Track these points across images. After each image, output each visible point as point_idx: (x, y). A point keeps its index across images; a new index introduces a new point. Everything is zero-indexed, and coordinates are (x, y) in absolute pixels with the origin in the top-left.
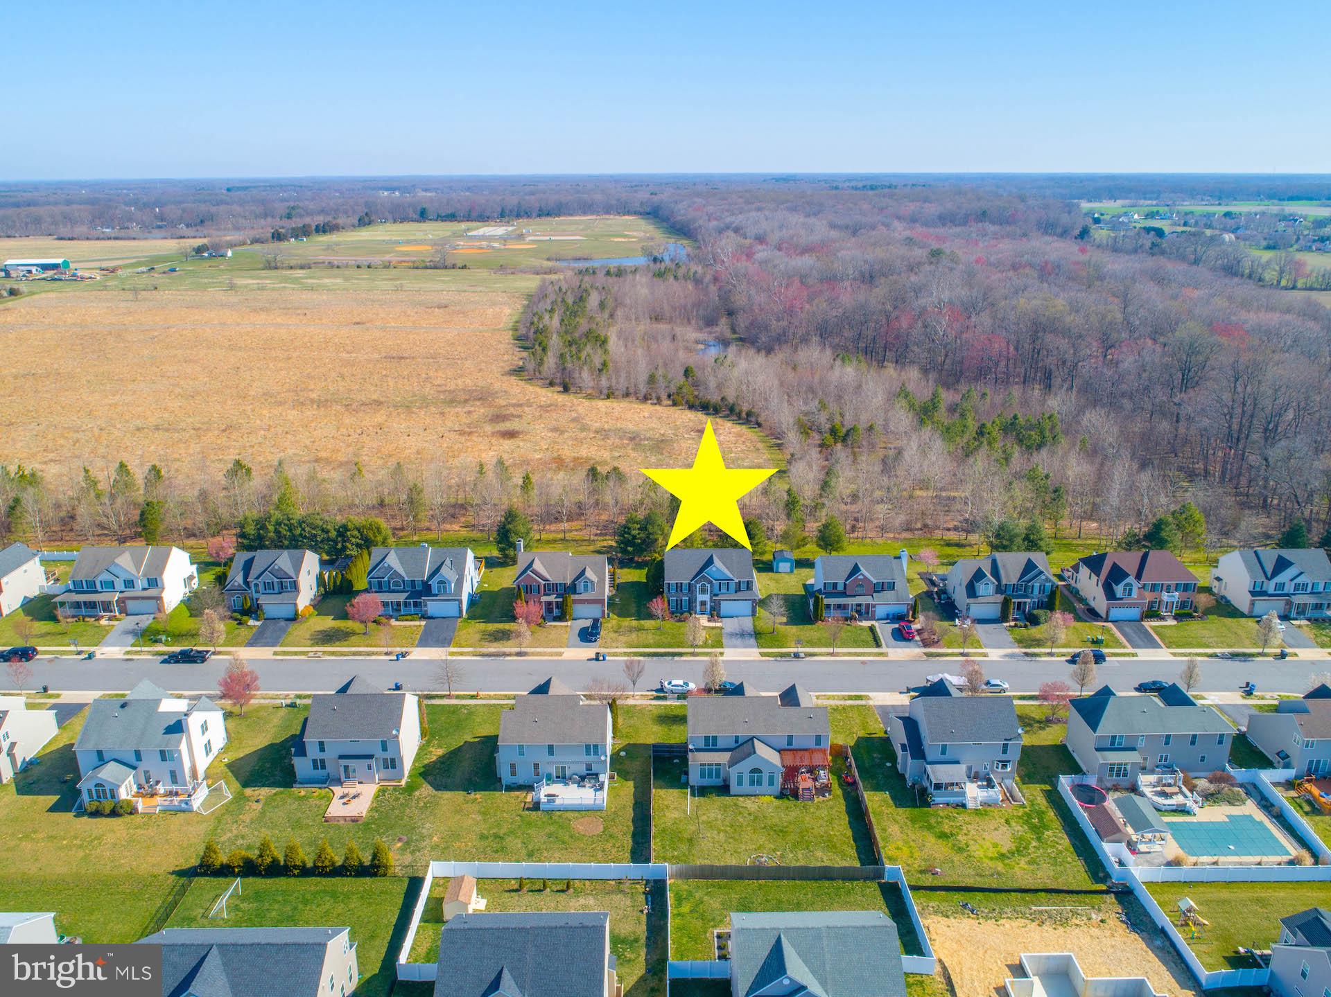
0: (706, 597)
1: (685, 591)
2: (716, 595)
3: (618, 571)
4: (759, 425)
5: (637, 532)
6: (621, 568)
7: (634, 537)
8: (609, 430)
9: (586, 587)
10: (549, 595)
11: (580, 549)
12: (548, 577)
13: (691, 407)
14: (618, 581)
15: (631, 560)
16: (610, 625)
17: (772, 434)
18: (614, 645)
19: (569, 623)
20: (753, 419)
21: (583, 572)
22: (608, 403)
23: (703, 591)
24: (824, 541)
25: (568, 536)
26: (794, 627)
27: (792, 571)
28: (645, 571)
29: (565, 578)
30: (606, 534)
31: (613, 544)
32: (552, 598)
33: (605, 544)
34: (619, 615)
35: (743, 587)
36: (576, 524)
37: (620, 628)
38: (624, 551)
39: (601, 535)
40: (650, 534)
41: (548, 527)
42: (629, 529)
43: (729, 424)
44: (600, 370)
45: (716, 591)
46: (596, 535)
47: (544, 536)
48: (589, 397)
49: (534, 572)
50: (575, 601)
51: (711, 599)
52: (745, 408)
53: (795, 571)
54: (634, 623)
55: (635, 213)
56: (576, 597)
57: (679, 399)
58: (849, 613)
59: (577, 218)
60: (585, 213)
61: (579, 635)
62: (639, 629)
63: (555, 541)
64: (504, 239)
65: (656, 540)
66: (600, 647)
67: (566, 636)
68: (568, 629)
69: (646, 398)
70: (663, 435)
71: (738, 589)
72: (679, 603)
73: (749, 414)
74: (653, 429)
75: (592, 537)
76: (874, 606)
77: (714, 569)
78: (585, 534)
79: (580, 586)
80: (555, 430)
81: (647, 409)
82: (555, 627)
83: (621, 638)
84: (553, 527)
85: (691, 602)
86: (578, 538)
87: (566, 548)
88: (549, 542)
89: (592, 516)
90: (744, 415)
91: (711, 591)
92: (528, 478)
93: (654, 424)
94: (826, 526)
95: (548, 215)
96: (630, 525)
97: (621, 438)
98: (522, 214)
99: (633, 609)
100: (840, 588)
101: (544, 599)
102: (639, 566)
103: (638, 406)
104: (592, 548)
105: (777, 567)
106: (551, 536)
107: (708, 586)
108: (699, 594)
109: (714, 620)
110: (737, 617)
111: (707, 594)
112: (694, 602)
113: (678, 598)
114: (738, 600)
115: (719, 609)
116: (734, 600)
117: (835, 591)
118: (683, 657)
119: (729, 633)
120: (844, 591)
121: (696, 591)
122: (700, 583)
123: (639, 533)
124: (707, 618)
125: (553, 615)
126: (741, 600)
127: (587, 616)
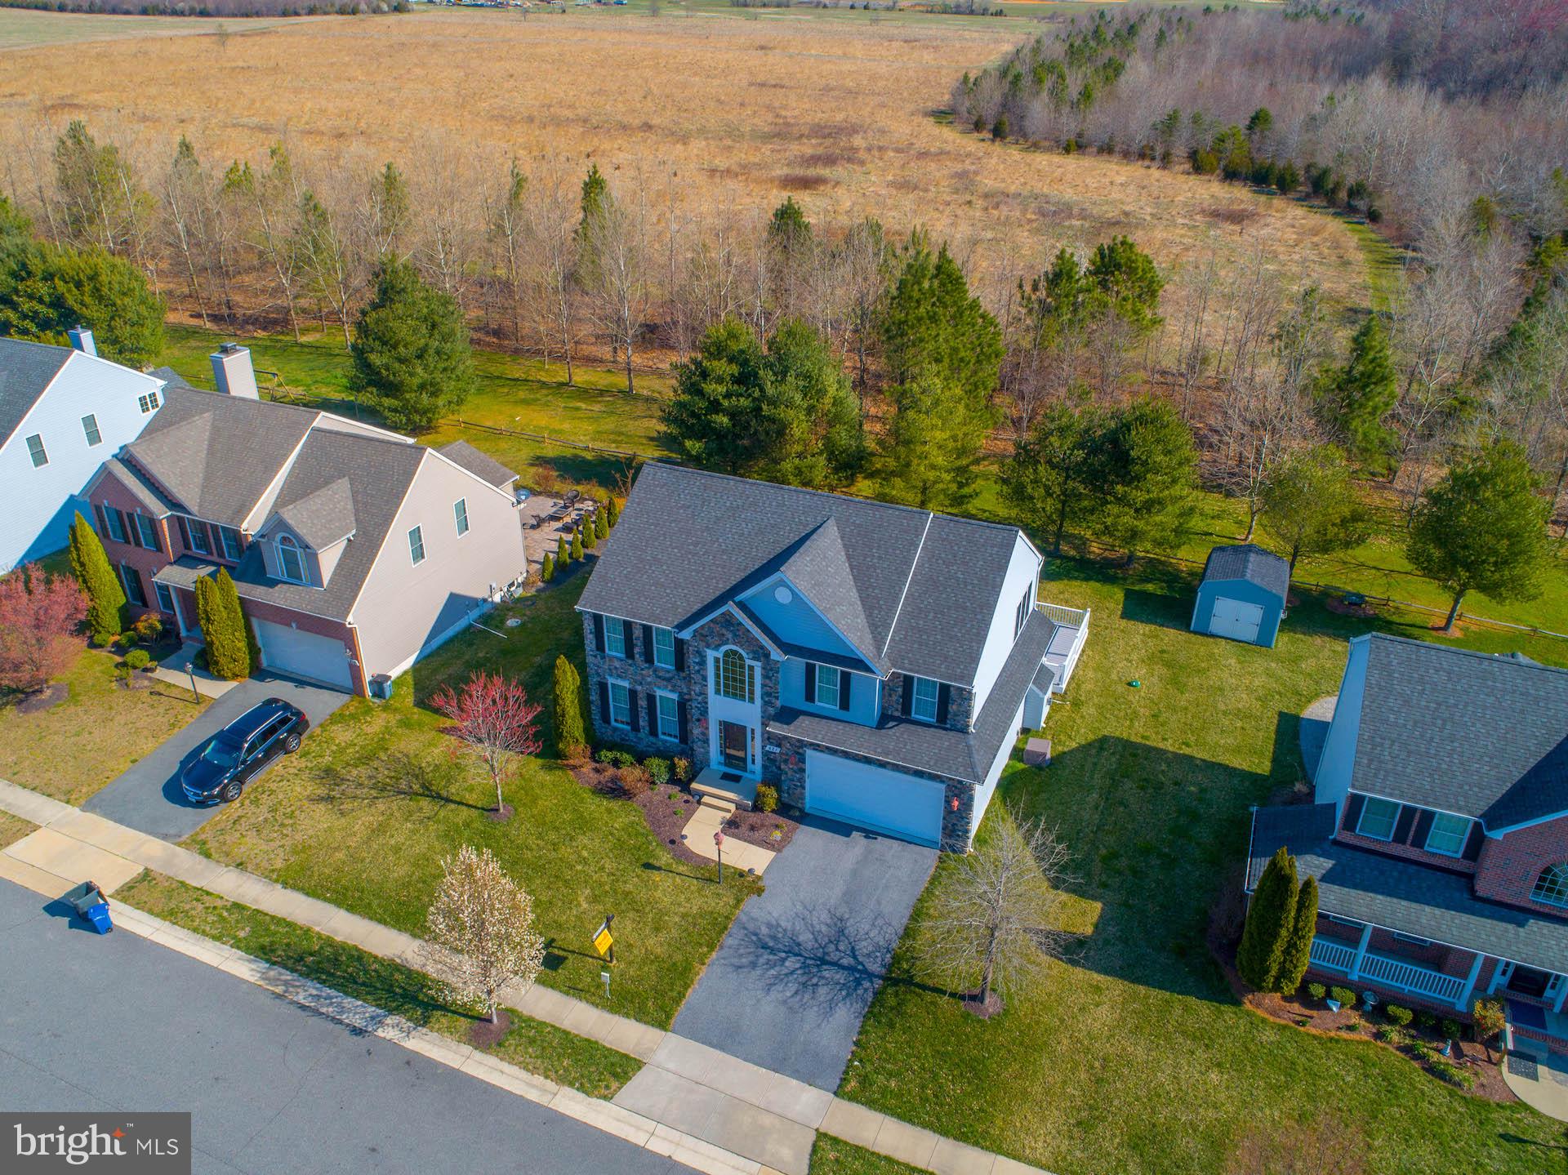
0: (748, 715)
1: (664, 663)
2: (787, 715)
4: (1374, 217)
9: (292, 560)
13: (1230, 177)
17: (1399, 239)
18: (247, 845)
20: (1362, 204)
23: (734, 684)
24: (1440, 541)
26: (1115, 988)
27: (1263, 641)
32: (192, 578)
35: (924, 706)
37: (365, 759)
45: (791, 697)
49: (139, 466)
50: (255, 609)
51: (767, 726)
52: (1351, 177)
53: (1282, 642)
56: (258, 594)
58: (1459, 995)
66: (192, 842)
68: (194, 713)
71: (899, 711)
72: (642, 709)
73: (1356, 191)
77: (784, 595)
82: (158, 693)
83: (314, 814)
90: (1343, 195)
91: (768, 694)
94: (1467, 485)
100: (1445, 845)
101: (167, 575)
105: (1208, 613)
107: (751, 668)
108: (718, 692)
109: (752, 828)
110: (870, 834)
111: (752, 700)
112: (698, 720)
113: (639, 688)
114: (883, 765)
115: (802, 780)
116: (867, 761)
117: (1407, 851)
118: (425, 1030)
119: (764, 930)
120: (1464, 866)
121: (705, 678)
122: (720, 646)
123: (728, 396)
124: (732, 807)
125: (201, 642)
126: (896, 768)
127: (312, 681)
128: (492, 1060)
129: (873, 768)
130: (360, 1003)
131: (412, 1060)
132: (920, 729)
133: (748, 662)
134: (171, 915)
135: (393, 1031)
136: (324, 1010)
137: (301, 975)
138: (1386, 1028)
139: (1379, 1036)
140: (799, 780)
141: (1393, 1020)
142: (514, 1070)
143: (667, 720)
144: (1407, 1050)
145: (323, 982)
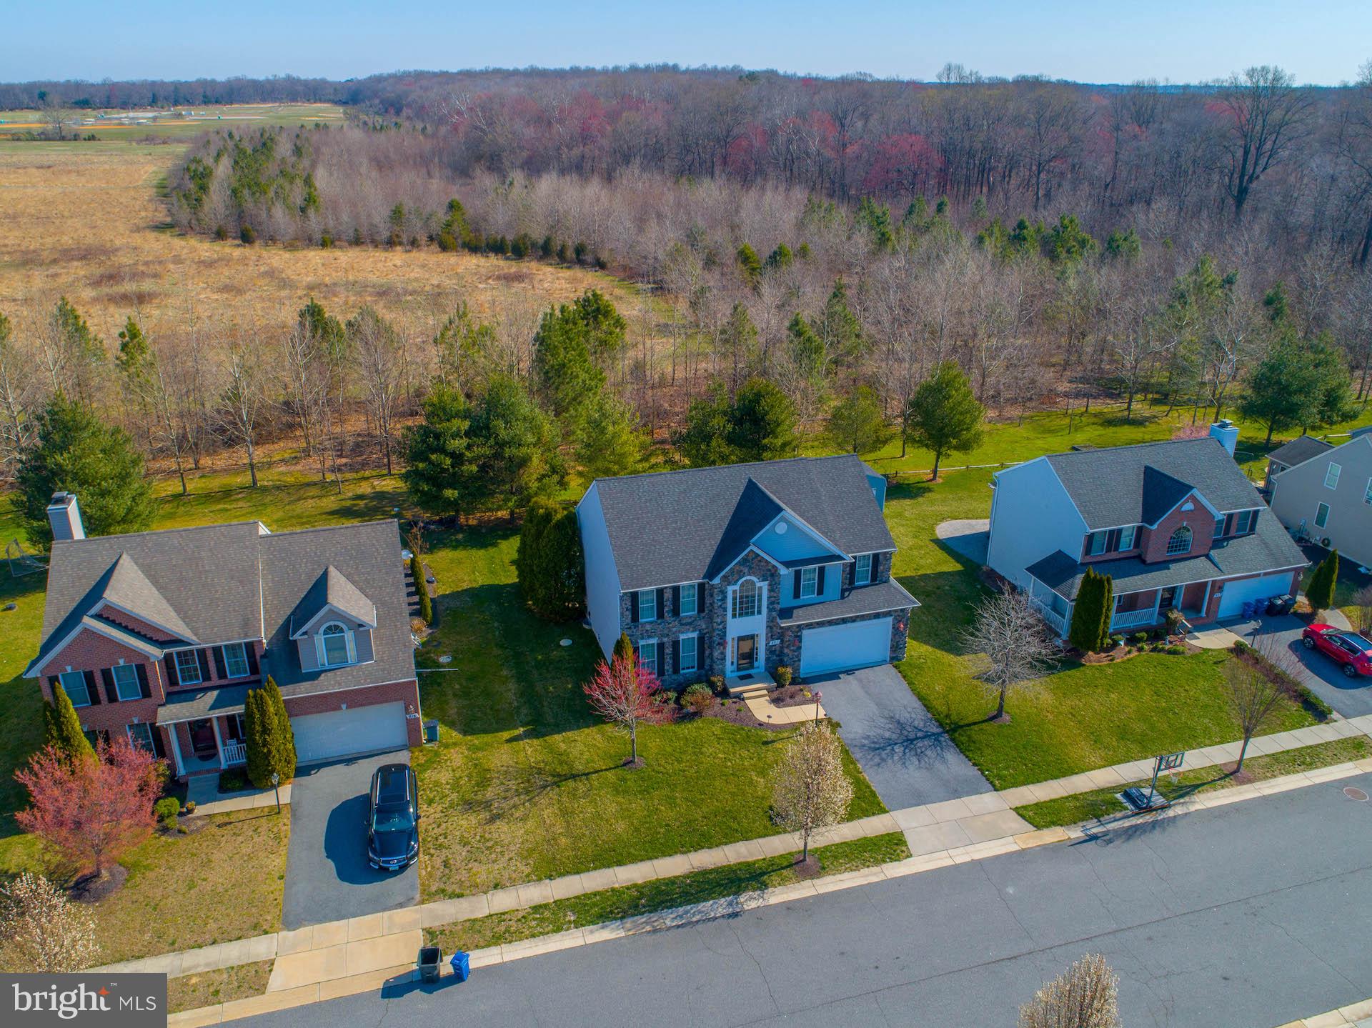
0: (756, 624)
1: (688, 612)
2: (786, 613)
3: (424, 560)
4: (603, 266)
5: (465, 442)
6: (431, 550)
7: (457, 458)
8: (335, 284)
9: (336, 647)
10: (188, 695)
11: (299, 508)
12: (176, 626)
13: (474, 249)
14: (432, 592)
15: (450, 524)
16: (444, 776)
18: (482, 872)
19: (285, 794)
20: (589, 258)
21: (317, 594)
22: (325, 253)
23: (746, 606)
25: (265, 478)
28: (509, 548)
29: (248, 623)
30: (364, 465)
31: (389, 485)
32: (201, 708)
33: (365, 488)
34: (468, 728)
35: (863, 574)
36: (280, 450)
37: (483, 783)
38: (428, 501)
39: (352, 468)
40: (502, 445)
41: (206, 461)
42: (437, 436)
43: (549, 269)
44: (303, 210)
45: (786, 600)
46: (339, 469)
47: (195, 485)
48: (291, 246)
49: (112, 617)
50: (294, 708)
51: (771, 626)
52: (570, 243)
53: (888, 507)
54: (532, 750)
55: (328, 101)
56: (303, 690)
57: (449, 239)
58: (1153, 617)
59: (255, 106)
60: (264, 100)
61: (332, 848)
62: (563, 776)
63: (226, 494)
64: (155, 119)
65: (524, 462)
66: (429, 896)
67: (277, 862)
68: (285, 821)
69: (391, 243)
70: (438, 286)
71: (850, 584)
72: (668, 656)
73: (580, 250)
74: (416, 280)
75: (330, 477)
76: (1218, 586)
77: (781, 528)
78: (310, 469)
79: (316, 647)
80: (226, 289)
81: (397, 257)
82: (225, 823)
83: (502, 830)
84: (222, 460)
85: (708, 644)
86: (290, 479)
87: (259, 509)
88: (208, 498)
89: (323, 428)
91: (772, 603)
92: (134, 336)
93: (416, 273)
95: (217, 102)
96: (439, 427)
97: (359, 294)
98: (181, 100)
99: (509, 691)
100: (1126, 544)
101: (171, 715)
102: (483, 536)
103: (380, 254)
104: (330, 503)
106: (215, 483)
107: (760, 588)
108: (734, 616)
109: (792, 697)
110: (849, 672)
111: (759, 612)
112: (719, 644)
113: (665, 640)
114: (853, 620)
115: (799, 656)
116: (844, 621)
117: (1113, 555)
118: (770, 890)
119: (866, 742)
120: (1136, 552)
121: (725, 610)
122: (738, 580)
123: (469, 447)
124: (765, 692)
125: (217, 771)
126: (863, 618)
127: (355, 756)
128: (828, 879)
129: (849, 625)
130: (711, 902)
131: (789, 907)
132: (863, 590)
133: (758, 585)
134: (497, 940)
135: (750, 901)
136: (694, 919)
137: (650, 912)
138: (1140, 645)
139: (1140, 650)
140: (797, 656)
141: (1140, 640)
142: (846, 875)
143: (688, 657)
144: (1154, 650)
145: (671, 907)
